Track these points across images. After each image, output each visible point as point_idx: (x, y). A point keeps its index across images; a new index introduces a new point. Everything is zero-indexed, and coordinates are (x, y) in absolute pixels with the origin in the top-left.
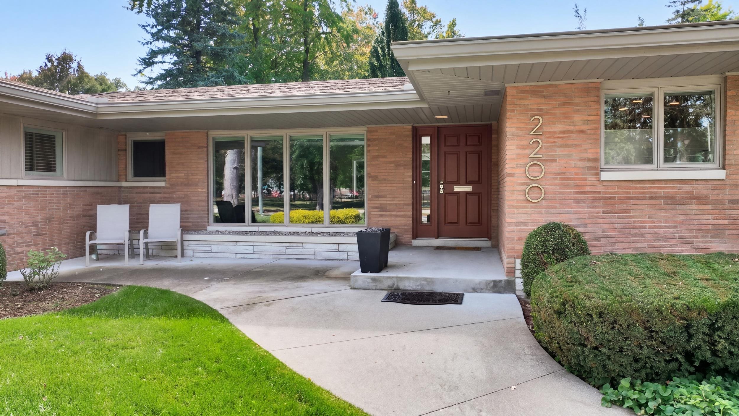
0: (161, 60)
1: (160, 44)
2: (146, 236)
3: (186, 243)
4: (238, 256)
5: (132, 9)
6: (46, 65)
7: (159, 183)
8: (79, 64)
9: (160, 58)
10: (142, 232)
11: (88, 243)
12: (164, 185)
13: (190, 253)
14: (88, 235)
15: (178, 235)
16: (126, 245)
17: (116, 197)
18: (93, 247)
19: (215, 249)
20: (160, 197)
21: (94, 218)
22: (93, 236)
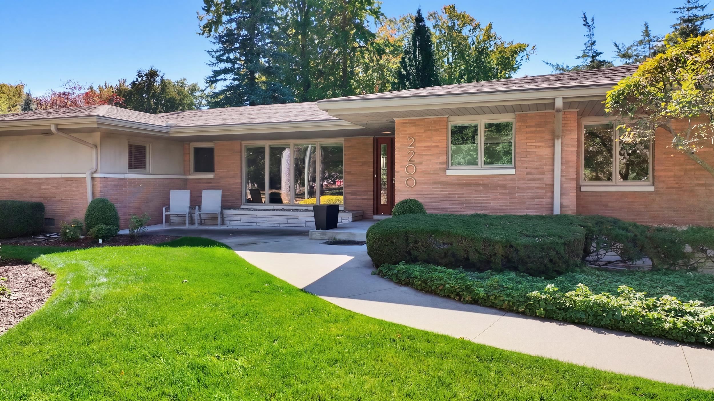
0: (224, 78)
1: (223, 65)
2: (200, 208)
3: (225, 216)
4: (258, 224)
5: (203, 34)
6: (137, 80)
7: (209, 176)
8: (162, 78)
9: (222, 76)
10: (197, 207)
11: (164, 213)
12: (213, 178)
13: (228, 222)
14: (164, 209)
15: (219, 210)
16: (187, 216)
17: (183, 185)
18: (167, 216)
19: (243, 219)
20: (211, 186)
21: (168, 199)
22: (168, 210)
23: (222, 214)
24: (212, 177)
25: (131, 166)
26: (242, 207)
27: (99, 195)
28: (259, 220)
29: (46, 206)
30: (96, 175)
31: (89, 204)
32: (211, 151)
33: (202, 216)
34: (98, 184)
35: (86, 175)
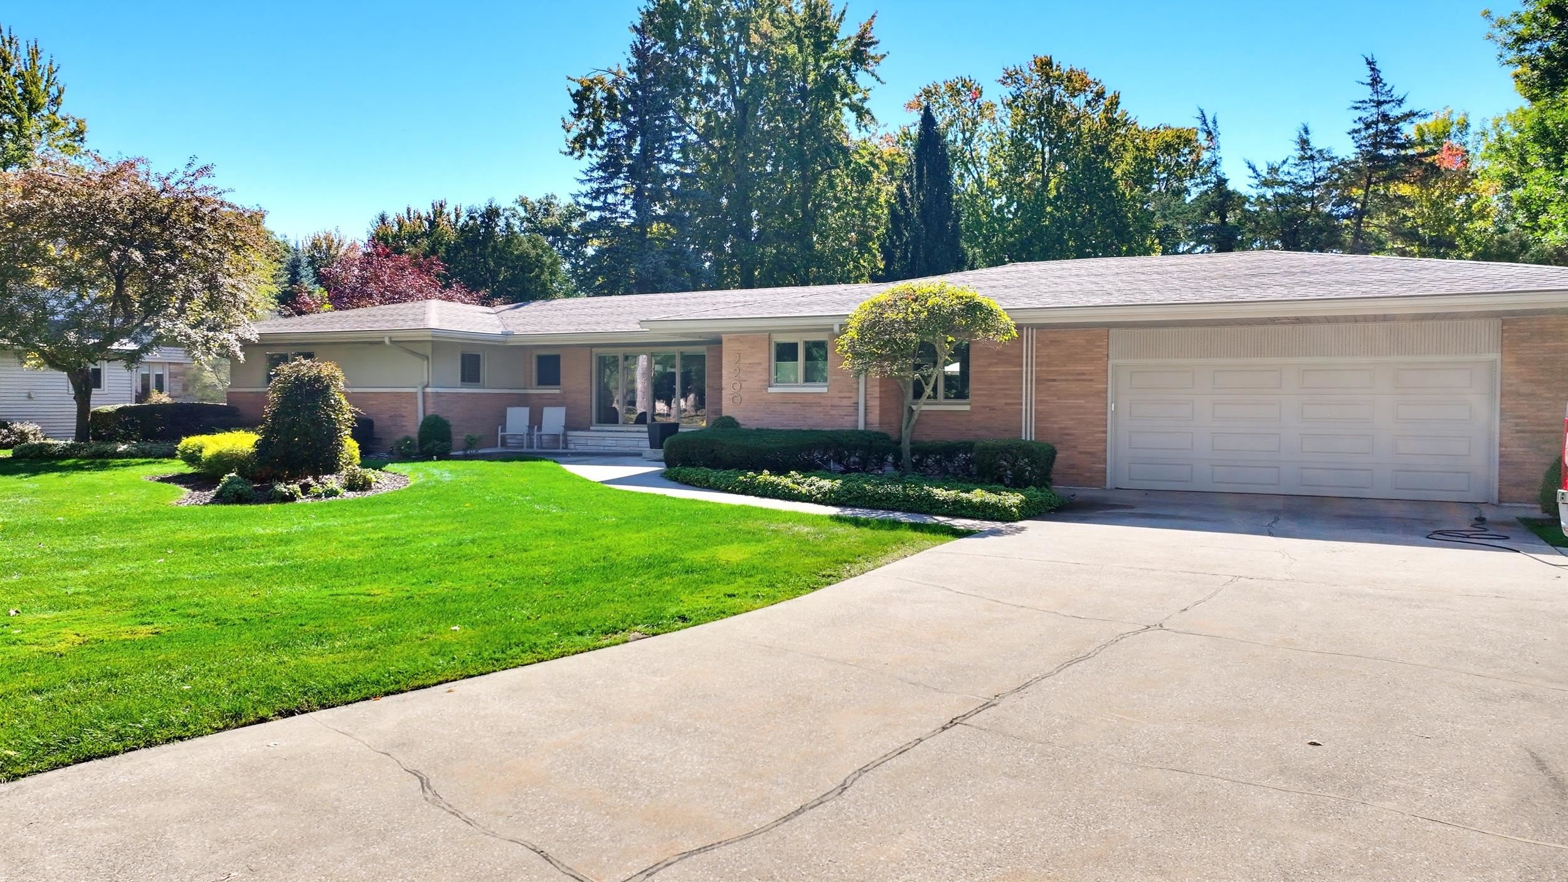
2: (540, 429)
3: (569, 438)
7: (554, 391)
10: (537, 427)
11: (500, 434)
12: (557, 393)
13: (571, 446)
14: (500, 428)
15: (562, 429)
16: (525, 437)
17: (521, 401)
18: (503, 438)
19: (589, 442)
20: (555, 402)
21: (505, 417)
22: (504, 429)
23: (565, 435)
24: (557, 391)
25: (463, 380)
26: (591, 428)
27: (430, 412)
28: (609, 442)
29: (375, 423)
30: (428, 390)
31: (420, 424)
32: (557, 358)
33: (543, 437)
34: (430, 401)
35: (418, 390)
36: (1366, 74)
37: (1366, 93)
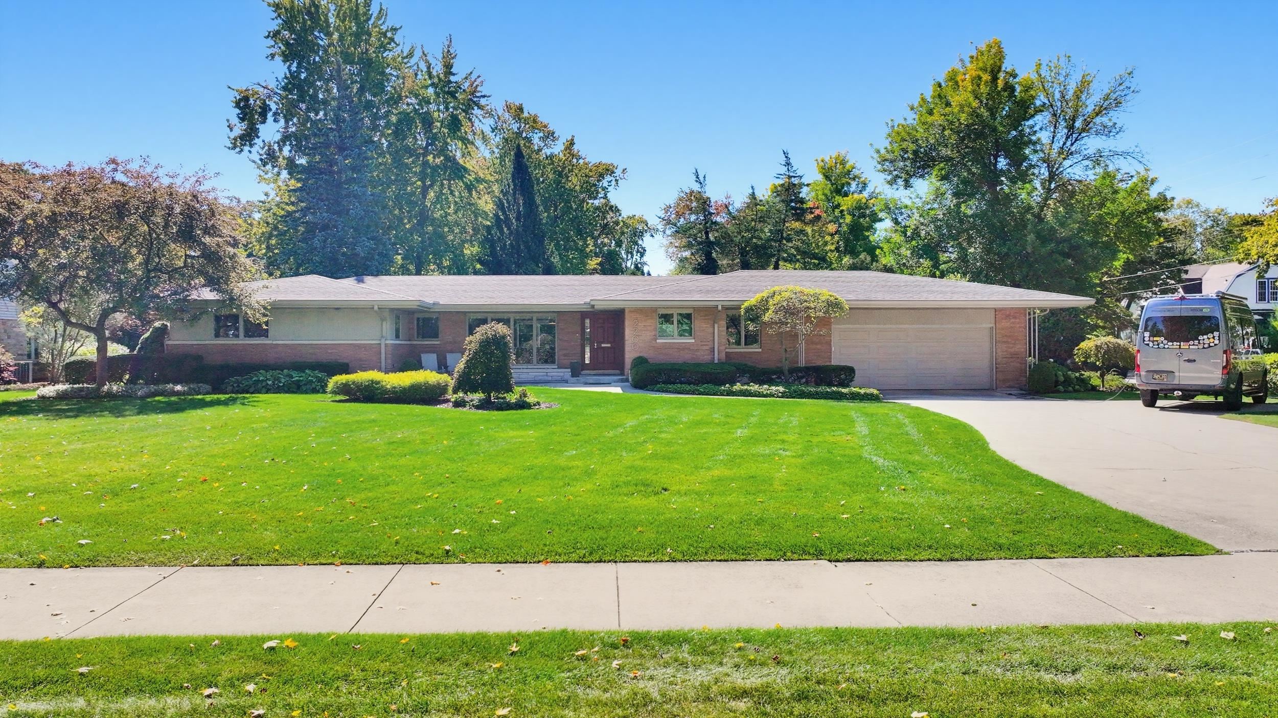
12: (439, 343)
27: (388, 357)
30: (387, 342)
34: (388, 350)
36: (783, 160)
37: (783, 170)
